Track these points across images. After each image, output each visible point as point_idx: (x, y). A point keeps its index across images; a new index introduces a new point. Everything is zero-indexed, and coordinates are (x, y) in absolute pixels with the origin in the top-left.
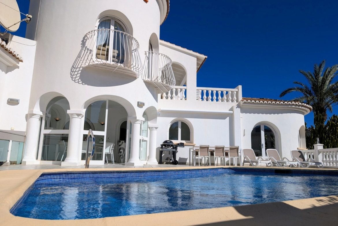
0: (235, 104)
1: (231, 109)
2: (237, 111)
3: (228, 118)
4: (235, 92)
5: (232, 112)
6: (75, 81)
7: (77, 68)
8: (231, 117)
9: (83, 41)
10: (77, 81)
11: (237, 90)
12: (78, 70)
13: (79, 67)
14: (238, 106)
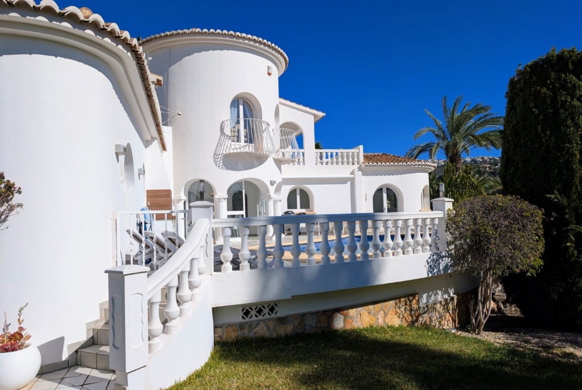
0: (356, 166)
1: (352, 173)
2: (358, 174)
3: (349, 182)
4: (356, 153)
5: (353, 176)
6: (219, 167)
7: (219, 155)
8: (352, 181)
9: (221, 128)
10: (221, 167)
11: (358, 151)
12: (220, 156)
13: (221, 153)
14: (360, 169)
